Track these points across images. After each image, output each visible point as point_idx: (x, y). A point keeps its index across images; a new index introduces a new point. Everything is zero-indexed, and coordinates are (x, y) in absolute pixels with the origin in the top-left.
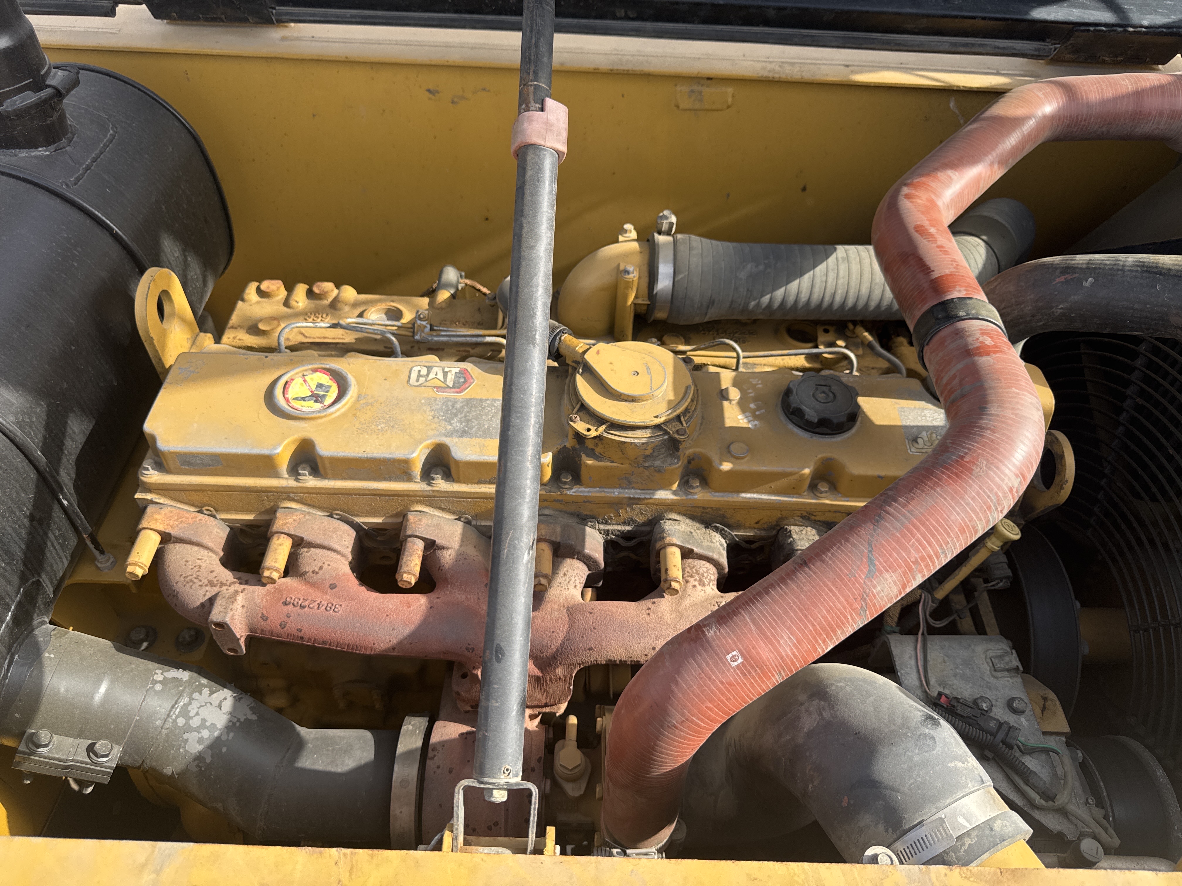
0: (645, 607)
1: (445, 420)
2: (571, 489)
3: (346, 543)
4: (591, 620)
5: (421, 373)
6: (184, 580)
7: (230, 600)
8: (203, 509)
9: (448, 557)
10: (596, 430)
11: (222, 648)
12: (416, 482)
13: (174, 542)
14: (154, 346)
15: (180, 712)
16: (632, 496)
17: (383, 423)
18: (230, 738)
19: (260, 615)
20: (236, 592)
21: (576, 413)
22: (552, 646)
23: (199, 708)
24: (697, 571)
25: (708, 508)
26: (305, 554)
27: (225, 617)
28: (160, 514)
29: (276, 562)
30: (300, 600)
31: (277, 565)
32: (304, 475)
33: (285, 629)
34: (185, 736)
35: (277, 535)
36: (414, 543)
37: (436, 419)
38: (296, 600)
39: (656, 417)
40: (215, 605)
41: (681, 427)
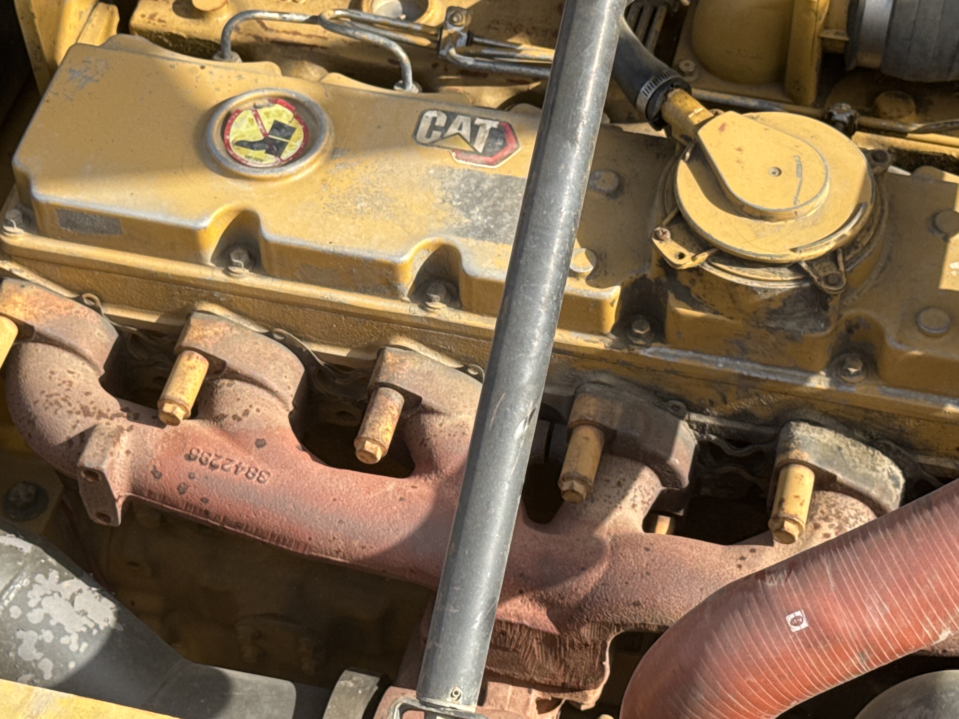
0: (736, 555)
1: (461, 208)
2: (648, 347)
3: (287, 380)
4: (646, 559)
5: (437, 124)
6: (47, 401)
7: (111, 439)
8: (84, 296)
9: (438, 426)
10: (693, 259)
11: (88, 510)
12: (403, 301)
13: (36, 341)
14: (34, 27)
15: (15, 598)
16: (745, 373)
17: (365, 199)
18: (82, 650)
19: (151, 468)
20: (121, 430)
21: (668, 226)
22: (579, 590)
23: (42, 597)
24: (838, 512)
25: (873, 411)
26: (225, 388)
27: (101, 462)
28: (20, 294)
29: (182, 393)
30: (210, 455)
31: (183, 397)
32: (238, 265)
33: (184, 496)
34: (20, 634)
35: (188, 352)
36: (388, 397)
37: (447, 204)
38: (206, 454)
39: (794, 250)
40: (90, 443)
41: (834, 271)
